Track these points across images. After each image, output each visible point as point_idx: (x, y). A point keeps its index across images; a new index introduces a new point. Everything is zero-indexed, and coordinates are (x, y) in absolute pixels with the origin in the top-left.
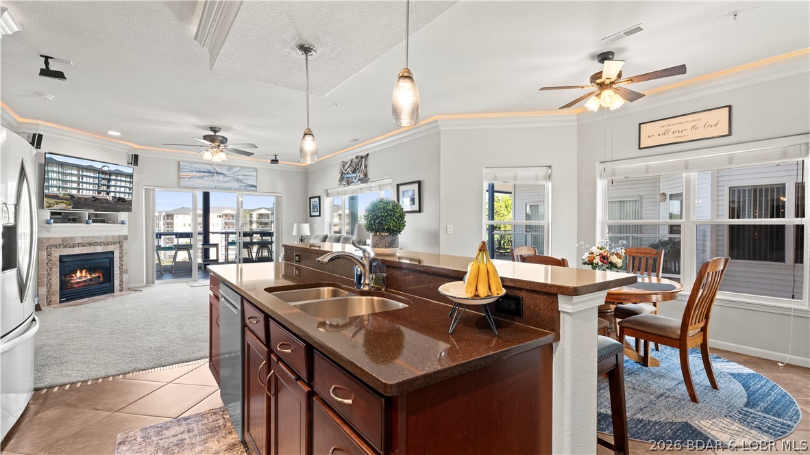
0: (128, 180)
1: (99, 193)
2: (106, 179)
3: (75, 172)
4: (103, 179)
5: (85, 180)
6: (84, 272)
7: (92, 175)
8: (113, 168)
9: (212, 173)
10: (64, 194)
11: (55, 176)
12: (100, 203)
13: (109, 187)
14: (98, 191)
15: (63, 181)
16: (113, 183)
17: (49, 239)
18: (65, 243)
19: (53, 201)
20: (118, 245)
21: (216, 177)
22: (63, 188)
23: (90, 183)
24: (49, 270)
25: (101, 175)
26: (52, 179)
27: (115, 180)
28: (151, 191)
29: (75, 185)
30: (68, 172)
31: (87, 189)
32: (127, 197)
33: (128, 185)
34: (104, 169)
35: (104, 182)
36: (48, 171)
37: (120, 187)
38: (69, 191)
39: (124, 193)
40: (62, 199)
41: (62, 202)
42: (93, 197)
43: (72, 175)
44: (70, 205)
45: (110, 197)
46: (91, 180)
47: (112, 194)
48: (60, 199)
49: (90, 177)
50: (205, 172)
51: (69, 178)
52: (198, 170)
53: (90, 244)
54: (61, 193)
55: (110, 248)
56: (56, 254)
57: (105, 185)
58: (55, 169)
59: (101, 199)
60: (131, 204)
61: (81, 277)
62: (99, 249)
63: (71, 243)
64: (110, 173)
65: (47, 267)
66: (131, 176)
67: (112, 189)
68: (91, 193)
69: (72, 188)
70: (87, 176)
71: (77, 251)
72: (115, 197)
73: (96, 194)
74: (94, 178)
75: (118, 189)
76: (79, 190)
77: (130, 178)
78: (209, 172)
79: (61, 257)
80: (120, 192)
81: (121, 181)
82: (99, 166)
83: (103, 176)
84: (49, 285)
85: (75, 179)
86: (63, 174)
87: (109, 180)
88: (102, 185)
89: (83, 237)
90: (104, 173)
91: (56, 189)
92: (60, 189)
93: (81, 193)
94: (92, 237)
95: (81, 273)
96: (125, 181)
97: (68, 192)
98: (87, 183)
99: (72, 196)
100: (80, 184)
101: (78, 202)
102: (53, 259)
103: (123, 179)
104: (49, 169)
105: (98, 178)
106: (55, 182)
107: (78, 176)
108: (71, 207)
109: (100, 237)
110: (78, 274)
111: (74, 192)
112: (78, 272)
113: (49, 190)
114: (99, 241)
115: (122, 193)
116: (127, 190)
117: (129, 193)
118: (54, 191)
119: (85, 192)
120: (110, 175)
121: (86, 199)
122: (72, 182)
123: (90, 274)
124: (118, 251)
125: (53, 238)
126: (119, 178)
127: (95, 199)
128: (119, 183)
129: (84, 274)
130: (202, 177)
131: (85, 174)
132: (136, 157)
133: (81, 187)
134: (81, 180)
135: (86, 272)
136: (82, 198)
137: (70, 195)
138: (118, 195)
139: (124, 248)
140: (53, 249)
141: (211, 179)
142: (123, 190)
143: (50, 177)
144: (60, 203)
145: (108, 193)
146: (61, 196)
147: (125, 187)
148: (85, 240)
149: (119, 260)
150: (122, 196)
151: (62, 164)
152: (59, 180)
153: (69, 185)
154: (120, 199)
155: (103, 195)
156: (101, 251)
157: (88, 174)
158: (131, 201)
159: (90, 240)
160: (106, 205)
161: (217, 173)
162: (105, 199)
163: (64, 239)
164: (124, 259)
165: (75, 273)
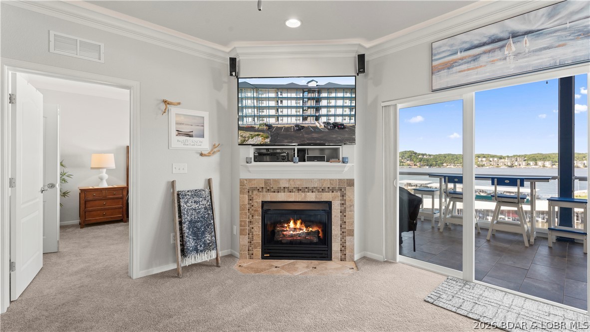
0: (348, 95)
1: (305, 118)
2: (313, 99)
3: (273, 95)
4: (309, 99)
5: (285, 103)
6: (299, 222)
7: (294, 95)
8: (322, 82)
9: (500, 40)
10: (260, 125)
11: (249, 103)
12: (307, 133)
13: (318, 109)
14: (303, 116)
15: (260, 108)
16: (324, 103)
17: (250, 180)
18: (268, 186)
19: (247, 134)
20: (339, 193)
21: (512, 47)
22: (259, 117)
23: (291, 107)
24: (251, 216)
25: (306, 94)
26: (247, 107)
27: (328, 98)
28: (392, 109)
29: (273, 112)
30: (264, 96)
31: (288, 116)
32: (347, 121)
33: (348, 103)
34: (310, 85)
35: (312, 103)
36: (242, 98)
37: (335, 107)
38: (266, 120)
39: (342, 115)
40: (258, 130)
41: (258, 135)
42: (297, 125)
43: (269, 99)
44: (267, 138)
45: (320, 124)
46: (294, 103)
47: (324, 119)
48: (255, 131)
49: (291, 98)
50: (484, 44)
51: (265, 104)
52: (467, 46)
53: (299, 190)
54: (257, 123)
55: (326, 197)
56: (259, 199)
57: (313, 107)
58: (249, 95)
59: (308, 128)
60: (354, 131)
61: (295, 229)
62: (311, 197)
63: (275, 188)
64: (320, 90)
65: (248, 214)
66: (353, 89)
67: (324, 111)
68: (293, 120)
69: (269, 116)
70: (287, 98)
71: (281, 197)
72: (328, 124)
73: (300, 121)
74: (297, 99)
75: (332, 111)
76: (278, 117)
77: (351, 93)
78: (494, 40)
79: (264, 203)
80: (335, 115)
81: (336, 98)
82: (302, 82)
83: (310, 95)
84: (251, 236)
85: (273, 103)
86: (258, 99)
87: (318, 100)
88: (309, 108)
89: (290, 180)
90: (310, 90)
91: (250, 119)
92: (256, 119)
93: (280, 122)
94: (301, 180)
95: (295, 223)
96: (343, 98)
97: (265, 122)
98: (287, 107)
99: (270, 127)
100: (279, 110)
101: (276, 134)
102: (255, 204)
103: (340, 95)
104: (243, 95)
105: (303, 98)
106: (250, 110)
107: (277, 99)
108: (268, 141)
109: (311, 181)
110: (292, 225)
111: (272, 121)
112: (292, 222)
113: (243, 120)
114: (311, 186)
115: (339, 115)
116: (347, 111)
117: (350, 116)
118: (248, 121)
119: (285, 120)
120: (319, 92)
121: (287, 129)
122: (269, 108)
123: (306, 227)
124: (339, 202)
125: (254, 180)
126: (333, 95)
127: (299, 128)
128: (333, 103)
129: (298, 225)
130: (475, 58)
131: (285, 95)
132: (361, 58)
133: (280, 114)
134: (280, 105)
135: (301, 224)
136: (281, 128)
137: (266, 125)
138: (332, 120)
139: (347, 198)
140: (255, 192)
141: (498, 54)
142: (339, 111)
143: (244, 104)
144: (256, 135)
145: (317, 118)
146: (257, 127)
147: (343, 107)
148: (292, 183)
149: (339, 214)
150: (339, 120)
151: (256, 88)
152: (254, 107)
153: (266, 112)
154: (335, 125)
155: (310, 122)
156: (313, 199)
157: (289, 95)
158: (354, 127)
159: (298, 184)
160: (315, 135)
161: (515, 35)
162: (312, 127)
163: (267, 181)
164: (347, 214)
165: (288, 222)
